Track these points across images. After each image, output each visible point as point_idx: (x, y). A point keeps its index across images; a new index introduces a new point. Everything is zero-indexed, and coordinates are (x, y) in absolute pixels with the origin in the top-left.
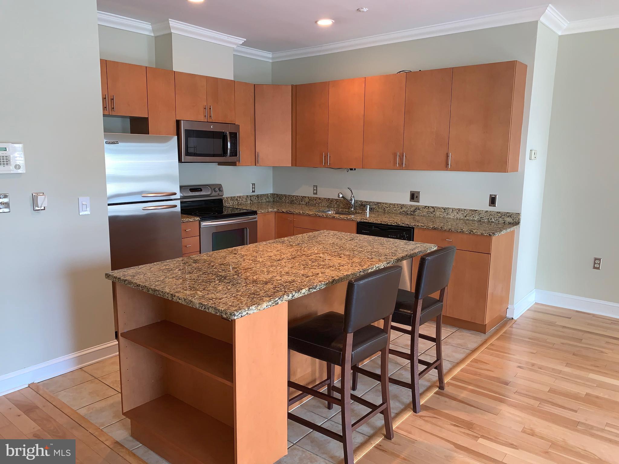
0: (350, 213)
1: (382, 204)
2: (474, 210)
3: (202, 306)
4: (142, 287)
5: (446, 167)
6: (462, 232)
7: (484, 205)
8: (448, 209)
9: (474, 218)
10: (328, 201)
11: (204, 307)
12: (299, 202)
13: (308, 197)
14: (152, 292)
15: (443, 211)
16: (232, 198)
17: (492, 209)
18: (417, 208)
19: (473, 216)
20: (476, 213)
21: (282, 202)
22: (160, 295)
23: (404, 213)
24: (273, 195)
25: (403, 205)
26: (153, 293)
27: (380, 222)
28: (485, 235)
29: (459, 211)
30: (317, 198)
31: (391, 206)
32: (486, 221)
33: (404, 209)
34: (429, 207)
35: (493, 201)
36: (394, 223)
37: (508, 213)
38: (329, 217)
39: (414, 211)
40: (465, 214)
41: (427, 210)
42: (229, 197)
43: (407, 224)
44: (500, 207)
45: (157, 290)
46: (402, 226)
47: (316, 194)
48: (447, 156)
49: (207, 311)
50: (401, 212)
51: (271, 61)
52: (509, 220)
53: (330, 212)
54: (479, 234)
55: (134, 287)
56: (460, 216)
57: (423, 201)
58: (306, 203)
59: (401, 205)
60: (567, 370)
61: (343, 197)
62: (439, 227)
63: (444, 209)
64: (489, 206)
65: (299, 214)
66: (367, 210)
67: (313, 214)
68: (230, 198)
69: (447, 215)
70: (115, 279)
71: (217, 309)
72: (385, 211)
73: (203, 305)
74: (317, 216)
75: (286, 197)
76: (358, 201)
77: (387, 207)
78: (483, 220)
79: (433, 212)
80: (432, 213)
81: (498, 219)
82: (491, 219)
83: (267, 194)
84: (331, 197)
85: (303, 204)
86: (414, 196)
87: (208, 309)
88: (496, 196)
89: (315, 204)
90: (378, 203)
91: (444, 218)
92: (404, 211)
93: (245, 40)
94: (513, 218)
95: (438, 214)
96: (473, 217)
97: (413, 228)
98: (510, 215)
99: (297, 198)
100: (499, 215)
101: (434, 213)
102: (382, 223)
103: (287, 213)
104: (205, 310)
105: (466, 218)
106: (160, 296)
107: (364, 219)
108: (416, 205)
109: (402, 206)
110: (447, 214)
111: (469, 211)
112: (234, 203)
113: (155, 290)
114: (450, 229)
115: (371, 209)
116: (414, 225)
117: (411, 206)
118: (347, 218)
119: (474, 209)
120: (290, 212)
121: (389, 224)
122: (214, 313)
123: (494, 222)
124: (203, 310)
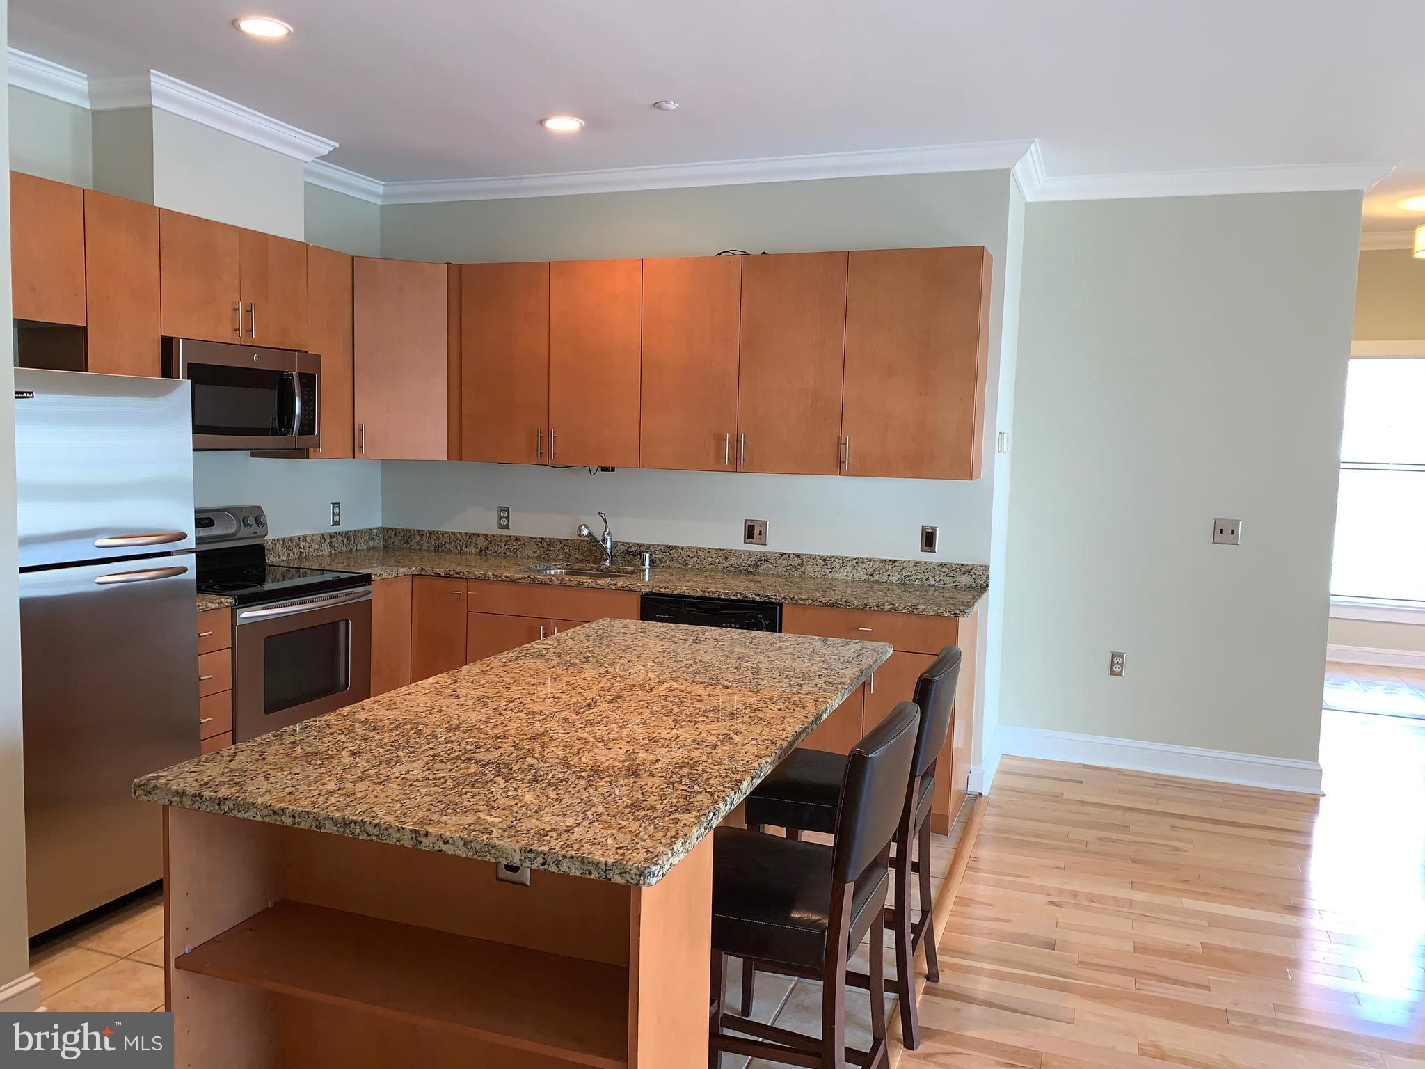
0: (602, 573)
1: (679, 550)
2: (891, 561)
3: (531, 856)
4: (293, 817)
5: (838, 466)
6: (894, 610)
7: (911, 551)
8: (833, 559)
9: (890, 578)
10: (540, 545)
11: (540, 860)
12: (459, 547)
13: (486, 536)
14: (335, 828)
15: (823, 563)
16: (287, 543)
17: (926, 557)
18: (763, 559)
19: (889, 572)
20: (895, 566)
21: (410, 548)
22: (368, 835)
23: (731, 569)
24: (384, 530)
25: (730, 551)
26: (342, 829)
27: (700, 594)
28: (945, 614)
29: (856, 563)
30: (510, 537)
31: (701, 553)
32: (915, 583)
33: (732, 561)
34: (789, 556)
35: (929, 540)
36: (735, 594)
37: (963, 565)
38: (568, 584)
39: (756, 565)
40: (871, 570)
41: (785, 563)
42: (278, 540)
43: (767, 596)
44: (944, 552)
45: (355, 822)
46: (753, 602)
47: (506, 527)
48: (840, 443)
49: (554, 869)
50: (724, 568)
51: (379, 202)
52: (965, 580)
53: (553, 572)
54: (931, 613)
55: (259, 818)
56: (860, 573)
57: (775, 543)
58: (479, 551)
59: (724, 552)
60: (1138, 896)
61: (590, 535)
62: (841, 601)
63: (825, 560)
64: (921, 551)
65: (485, 579)
66: (644, 565)
67: (525, 578)
68: (281, 542)
69: (830, 572)
70: (181, 797)
71: (589, 863)
72: (686, 565)
73: (537, 854)
74: (534, 583)
75: (421, 537)
76: (619, 544)
77: (692, 558)
78: (911, 582)
79: (799, 567)
80: (796, 569)
81: (942, 578)
82: (928, 579)
83: (370, 530)
84: (547, 535)
85: (471, 553)
86: (752, 532)
87: (558, 863)
88: (934, 529)
89: (505, 553)
90: (669, 548)
91: (823, 578)
92: (732, 566)
93: (337, 145)
94: (974, 576)
95: (810, 569)
96: (889, 575)
97: (781, 605)
98: (967, 570)
99: (453, 537)
100: (944, 569)
101: (802, 569)
102: (707, 595)
103: (448, 576)
104: (544, 867)
105: (872, 579)
106: (368, 838)
107: (662, 588)
108: (761, 552)
109: (728, 554)
110: (830, 570)
111: (878, 563)
112: (292, 554)
113: (347, 823)
114: (866, 605)
115: (652, 561)
116: (783, 598)
117: (750, 553)
118: (616, 585)
119: (890, 559)
120: (458, 574)
121: (723, 597)
122: (578, 874)
123: (933, 585)
124: (538, 866)
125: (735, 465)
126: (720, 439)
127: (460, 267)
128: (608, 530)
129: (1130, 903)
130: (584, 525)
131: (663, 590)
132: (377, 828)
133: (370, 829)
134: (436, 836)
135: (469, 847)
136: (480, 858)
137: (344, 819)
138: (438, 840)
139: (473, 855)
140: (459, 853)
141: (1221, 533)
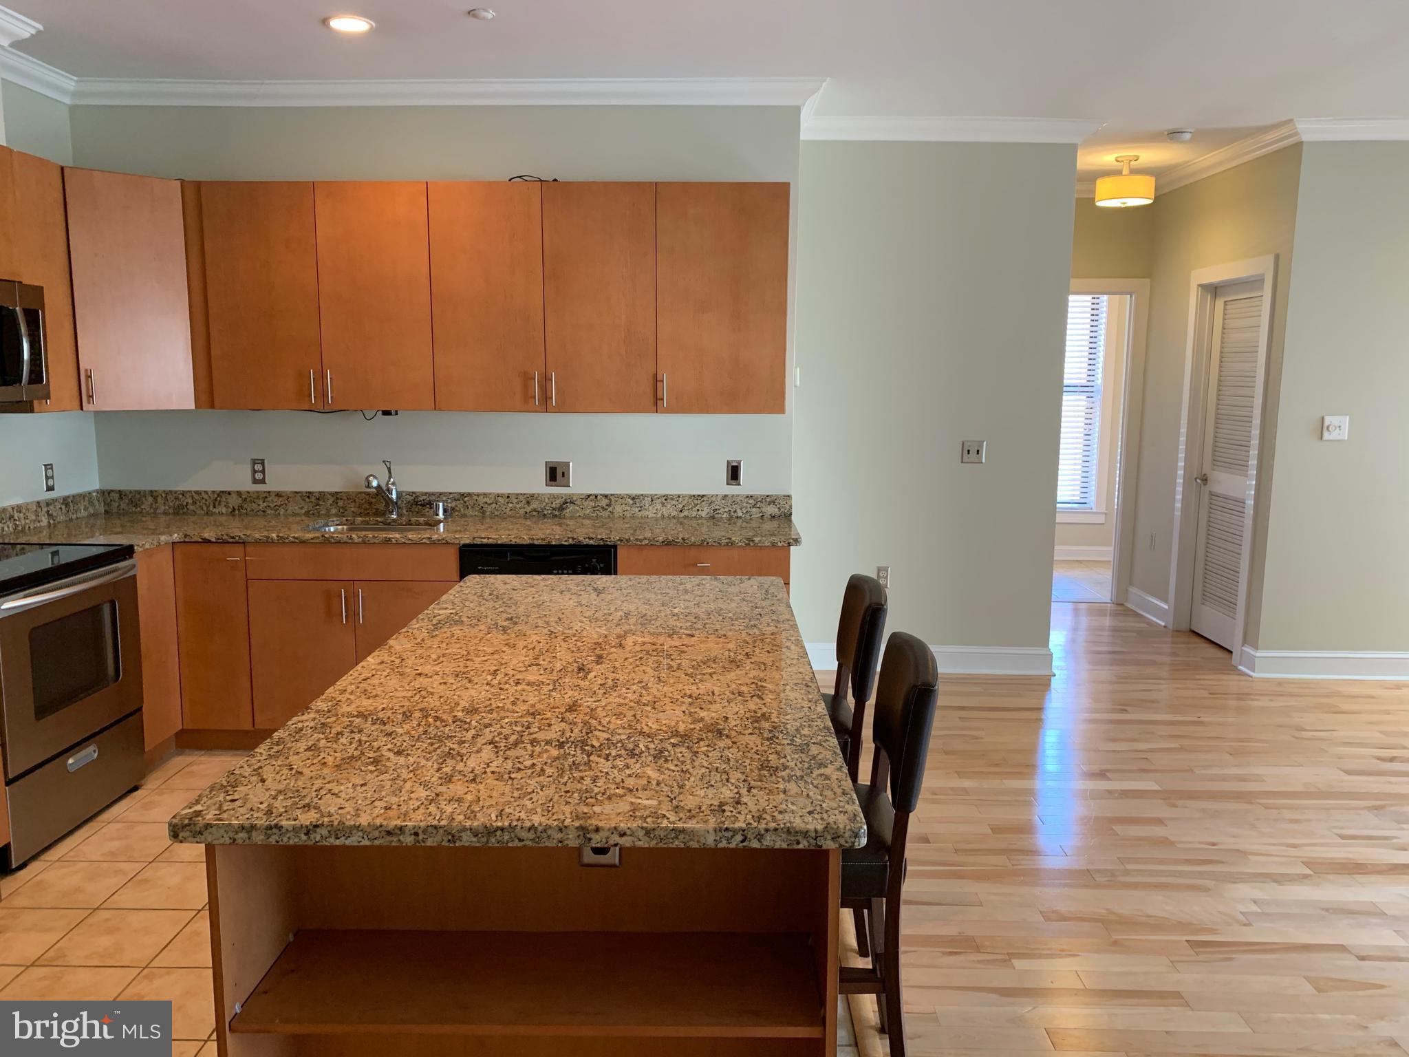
1: (475, 497)
2: (699, 496)
3: (729, 834)
4: (416, 834)
5: (655, 404)
6: (731, 544)
7: (717, 485)
8: (642, 497)
9: (699, 513)
10: (307, 500)
11: (739, 838)
12: (205, 508)
13: (239, 494)
14: (475, 839)
15: (631, 502)
17: (733, 490)
18: (569, 501)
19: (697, 508)
20: (703, 501)
21: (141, 512)
22: (520, 840)
23: (535, 513)
24: (105, 494)
25: (532, 496)
26: (484, 840)
27: (528, 542)
28: (780, 544)
29: (666, 500)
30: (269, 492)
31: (500, 499)
32: (724, 516)
33: (535, 505)
34: (596, 497)
35: (734, 473)
36: (566, 539)
37: (768, 496)
38: (371, 541)
39: (561, 508)
40: (680, 506)
41: (592, 504)
43: (602, 539)
44: (750, 484)
45: (502, 829)
46: (587, 546)
47: (263, 481)
48: (656, 380)
49: (755, 844)
50: (526, 513)
51: (68, 100)
52: (771, 510)
53: (332, 529)
54: (766, 544)
55: (366, 842)
56: (669, 510)
57: (579, 484)
58: (230, 510)
59: (525, 496)
61: (379, 487)
62: (678, 538)
63: (633, 499)
64: (727, 484)
65: (268, 542)
66: (438, 515)
67: (318, 538)
69: (640, 511)
70: (248, 832)
71: (797, 832)
73: (735, 832)
74: (330, 542)
75: (155, 498)
76: (404, 494)
77: (490, 504)
78: (720, 516)
79: (607, 507)
80: (604, 509)
81: (749, 510)
82: (735, 512)
83: (90, 493)
84: (317, 487)
85: (221, 514)
86: (555, 474)
87: (760, 837)
88: (739, 462)
89: (264, 511)
90: (463, 495)
91: (633, 517)
92: (535, 510)
93: (41, 26)
94: (778, 506)
95: (618, 509)
96: (698, 510)
97: (615, 547)
98: (772, 500)
99: (196, 497)
100: (751, 501)
101: (610, 509)
102: (536, 542)
103: (221, 542)
104: (744, 844)
105: (682, 515)
106: (520, 844)
107: (484, 538)
108: (565, 494)
109: (529, 499)
110: (639, 509)
111: (687, 498)
113: (490, 831)
114: (703, 541)
115: (445, 511)
116: (618, 540)
117: (554, 497)
118: (429, 538)
119: (699, 493)
120: (233, 538)
121: (554, 543)
122: (784, 846)
123: (741, 517)
124: (737, 845)
125: (545, 405)
126: (527, 378)
127: (198, 185)
128: (392, 480)
129: (965, 791)
130: (371, 475)
131: (485, 541)
132: (532, 832)
133: (524, 835)
134: (609, 830)
135: (652, 835)
136: (665, 846)
137: (486, 827)
138: (612, 833)
139: (657, 844)
140: (639, 844)
141: (969, 453)
